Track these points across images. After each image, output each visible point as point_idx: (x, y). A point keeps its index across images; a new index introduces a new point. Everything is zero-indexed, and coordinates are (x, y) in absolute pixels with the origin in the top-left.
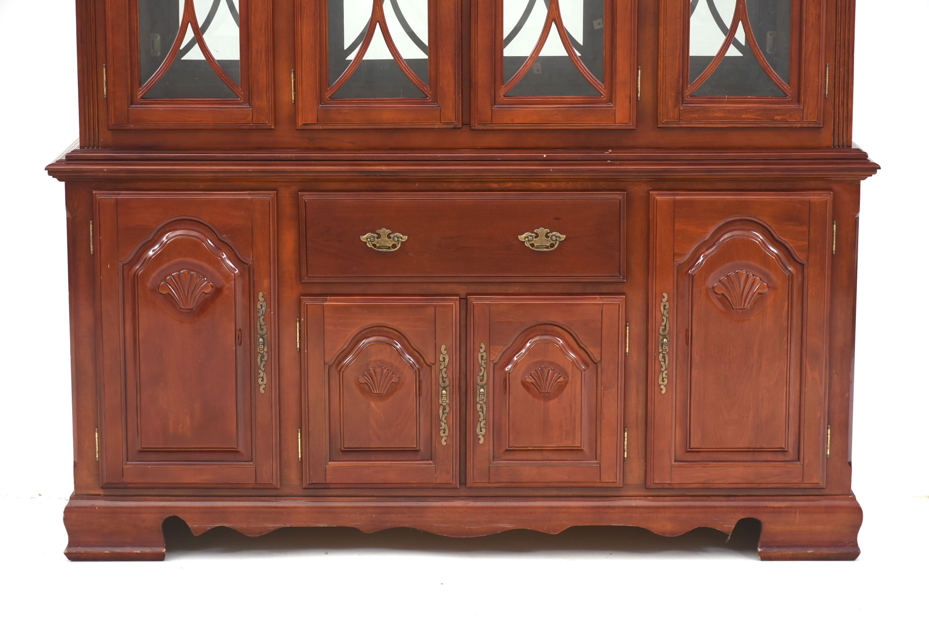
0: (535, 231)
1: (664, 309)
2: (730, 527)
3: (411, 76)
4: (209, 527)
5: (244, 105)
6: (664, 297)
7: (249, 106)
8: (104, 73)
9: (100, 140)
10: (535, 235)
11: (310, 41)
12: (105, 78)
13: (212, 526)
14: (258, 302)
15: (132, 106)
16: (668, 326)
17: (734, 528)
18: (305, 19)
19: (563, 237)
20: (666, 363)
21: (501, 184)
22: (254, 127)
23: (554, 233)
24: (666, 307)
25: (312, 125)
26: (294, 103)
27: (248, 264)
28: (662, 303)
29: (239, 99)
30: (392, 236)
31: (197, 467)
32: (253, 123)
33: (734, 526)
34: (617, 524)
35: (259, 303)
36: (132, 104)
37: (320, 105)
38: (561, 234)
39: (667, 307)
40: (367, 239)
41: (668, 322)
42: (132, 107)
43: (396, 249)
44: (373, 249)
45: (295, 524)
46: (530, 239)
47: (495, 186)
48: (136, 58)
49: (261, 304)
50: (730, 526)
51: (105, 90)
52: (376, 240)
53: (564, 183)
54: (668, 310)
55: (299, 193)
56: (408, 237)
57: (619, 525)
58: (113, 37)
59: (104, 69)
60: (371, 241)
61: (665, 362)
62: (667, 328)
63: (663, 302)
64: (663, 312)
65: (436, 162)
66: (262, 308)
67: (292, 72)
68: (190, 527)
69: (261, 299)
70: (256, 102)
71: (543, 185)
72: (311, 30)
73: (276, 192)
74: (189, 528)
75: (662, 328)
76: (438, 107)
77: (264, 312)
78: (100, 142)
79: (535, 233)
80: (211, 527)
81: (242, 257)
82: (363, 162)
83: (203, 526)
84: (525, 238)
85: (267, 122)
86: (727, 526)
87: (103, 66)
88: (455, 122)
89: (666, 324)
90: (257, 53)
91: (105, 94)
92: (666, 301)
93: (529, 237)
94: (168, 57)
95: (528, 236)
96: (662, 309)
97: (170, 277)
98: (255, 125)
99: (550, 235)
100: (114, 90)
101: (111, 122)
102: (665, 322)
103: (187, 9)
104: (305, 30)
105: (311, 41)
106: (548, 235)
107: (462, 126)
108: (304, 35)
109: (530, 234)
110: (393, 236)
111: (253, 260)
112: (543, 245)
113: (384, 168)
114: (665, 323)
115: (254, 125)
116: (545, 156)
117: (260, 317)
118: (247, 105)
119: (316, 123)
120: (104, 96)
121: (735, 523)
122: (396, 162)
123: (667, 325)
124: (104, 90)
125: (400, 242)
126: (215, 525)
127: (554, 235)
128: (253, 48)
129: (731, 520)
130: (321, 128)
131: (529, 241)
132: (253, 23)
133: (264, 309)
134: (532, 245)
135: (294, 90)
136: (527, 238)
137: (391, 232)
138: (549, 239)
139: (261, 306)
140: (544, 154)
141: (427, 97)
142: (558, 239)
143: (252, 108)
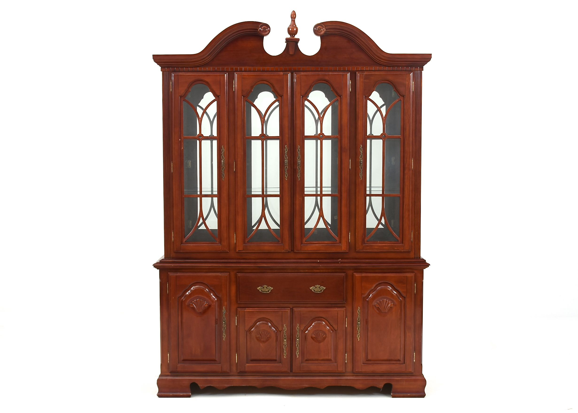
0: (315, 286)
3: (274, 234)
4: (206, 386)
5: (219, 244)
6: (359, 308)
9: (171, 256)
11: (241, 223)
12: (173, 235)
18: (239, 216)
19: (325, 288)
21: (304, 270)
23: (322, 287)
25: (241, 251)
26: (236, 243)
27: (220, 297)
28: (358, 310)
29: (217, 242)
30: (268, 288)
33: (383, 386)
37: (244, 244)
40: (259, 288)
42: (182, 245)
43: (269, 292)
47: (302, 271)
48: (183, 228)
53: (325, 270)
54: (360, 312)
55: (237, 273)
56: (273, 288)
57: (344, 385)
58: (176, 222)
59: (173, 232)
60: (261, 289)
61: (359, 330)
65: (282, 263)
67: (235, 233)
68: (199, 386)
69: (224, 309)
70: (223, 243)
71: (318, 271)
73: (229, 273)
75: (358, 318)
76: (283, 244)
81: (218, 295)
82: (258, 263)
83: (204, 386)
85: (226, 250)
86: (381, 386)
88: (289, 249)
90: (223, 227)
94: (194, 228)
96: (358, 312)
97: (194, 301)
98: (222, 251)
99: (320, 287)
100: (176, 239)
101: (175, 250)
102: (359, 316)
103: (200, 212)
107: (291, 251)
108: (239, 221)
111: (221, 295)
112: (318, 290)
113: (265, 265)
116: (318, 261)
117: (223, 315)
119: (243, 250)
120: (173, 241)
122: (269, 263)
123: (360, 318)
124: (173, 239)
125: (270, 290)
126: (208, 385)
128: (222, 225)
129: (382, 384)
130: (244, 252)
132: (222, 217)
133: (225, 312)
134: (314, 291)
135: (236, 239)
136: (313, 288)
137: (267, 286)
138: (320, 289)
139: (224, 311)
140: (318, 260)
141: (279, 241)
142: (323, 289)
143: (221, 245)
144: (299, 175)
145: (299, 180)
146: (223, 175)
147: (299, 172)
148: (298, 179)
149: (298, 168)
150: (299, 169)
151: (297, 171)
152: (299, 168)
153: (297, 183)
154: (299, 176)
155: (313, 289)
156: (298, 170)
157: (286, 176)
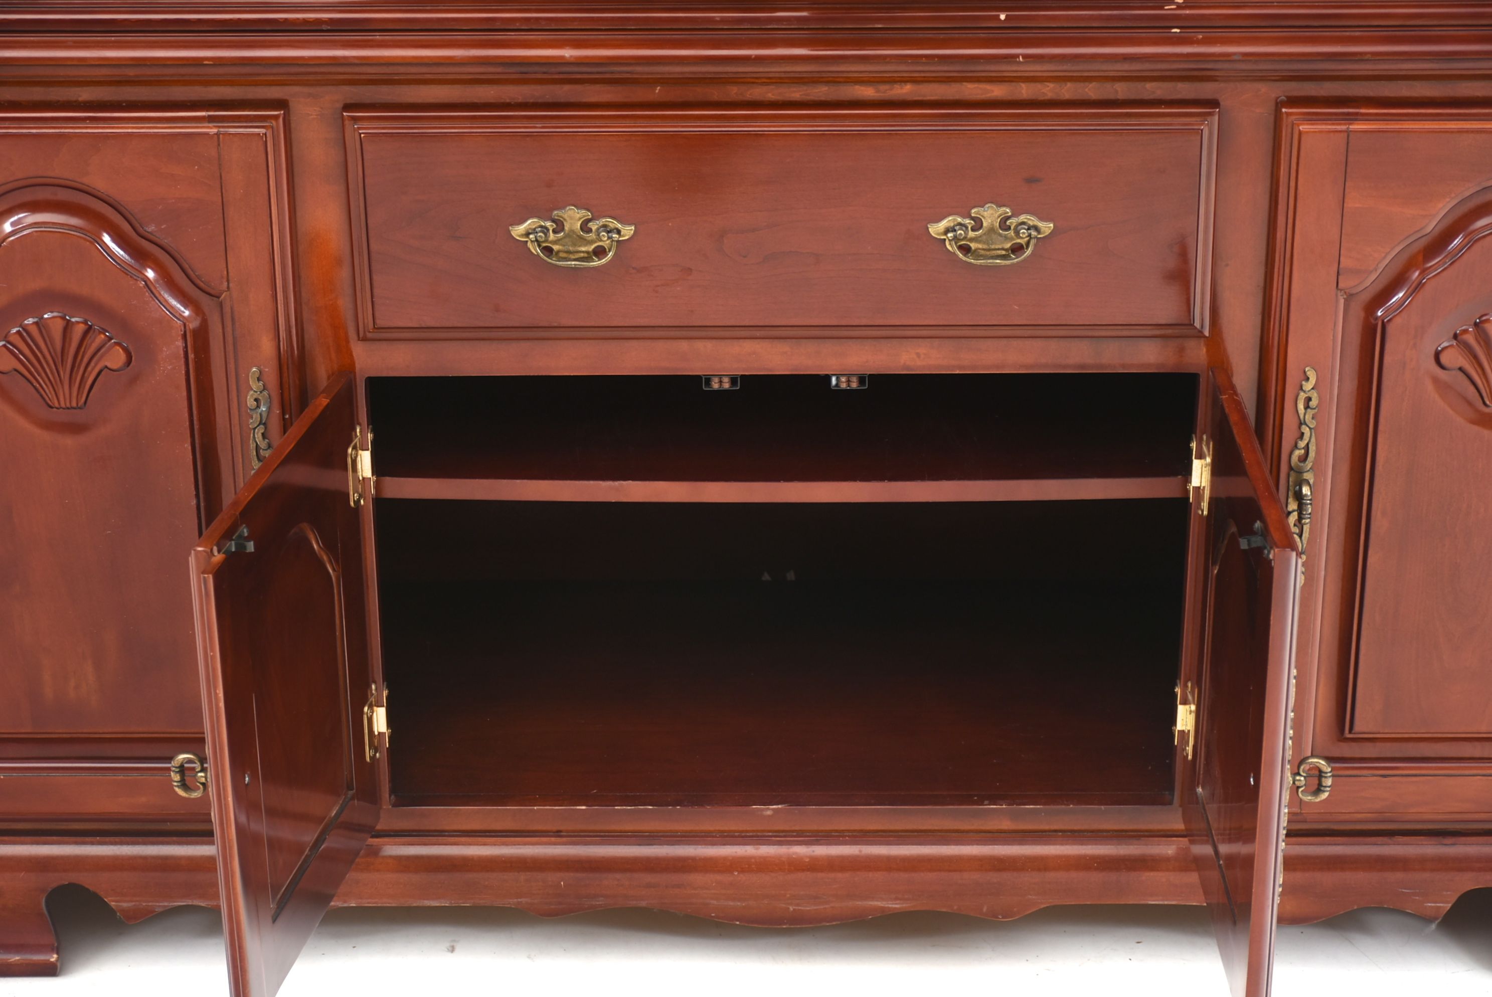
0: (973, 211)
1: (1307, 407)
2: (1440, 907)
4: (159, 906)
6: (1307, 379)
10: (972, 222)
13: (166, 904)
14: (248, 392)
16: (1314, 448)
17: (1448, 908)
19: (1047, 227)
20: (1303, 538)
21: (883, 87)
23: (1022, 218)
24: (1311, 403)
27: (218, 297)
28: (1302, 394)
30: (594, 226)
31: (121, 777)
33: (1450, 905)
34: (1162, 900)
35: (252, 395)
38: (1041, 219)
39: (1313, 403)
40: (527, 234)
41: (1313, 439)
43: (603, 261)
44: (545, 261)
45: (369, 900)
46: (961, 234)
47: (868, 92)
49: (255, 397)
50: (1438, 905)
52: (552, 236)
53: (1051, 85)
54: (1316, 411)
55: (345, 114)
56: (635, 227)
57: (1166, 903)
60: (537, 240)
61: (1300, 536)
62: (1312, 454)
63: (1304, 392)
64: (1302, 417)
66: (258, 407)
68: (114, 907)
69: (255, 385)
71: (997, 91)
73: (282, 112)
74: (112, 908)
75: (1298, 453)
77: (264, 415)
79: (973, 219)
80: (165, 906)
81: (202, 282)
83: (144, 904)
84: (947, 231)
86: (1433, 905)
89: (1308, 444)
92: (1313, 389)
93: (957, 228)
95: (954, 226)
96: (1301, 406)
97: (17, 329)
99: (1013, 222)
102: (1308, 440)
106: (1008, 223)
109: (959, 220)
110: (596, 227)
111: (228, 287)
112: (993, 247)
113: (568, 53)
114: (1306, 442)
116: (1003, 17)
117: (255, 429)
121: (1454, 899)
123: (1312, 448)
125: (615, 244)
126: (174, 902)
127: (1023, 223)
129: (1445, 893)
131: (955, 237)
133: (263, 408)
134: (966, 249)
136: (953, 230)
137: (589, 215)
138: (1011, 233)
139: (256, 400)
140: (1003, 10)
142: (1034, 233)
155: (955, 238)
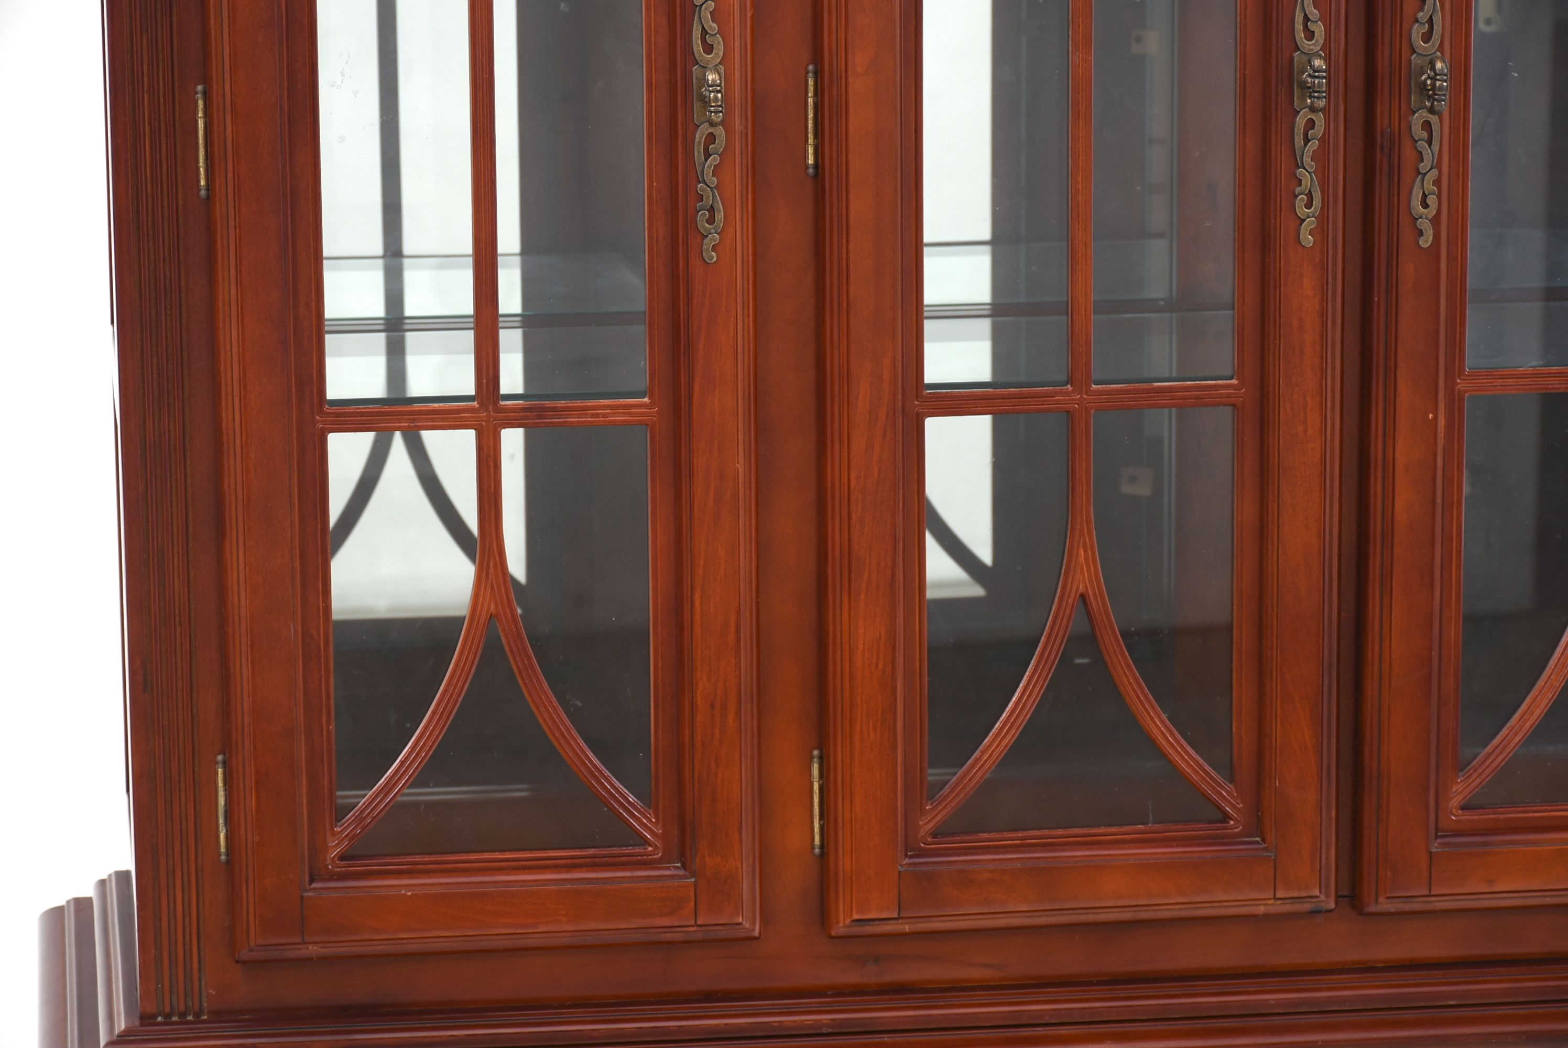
3: (1183, 758)
5: (668, 868)
7: (682, 872)
8: (220, 784)
9: (204, 994)
11: (877, 665)
12: (222, 801)
15: (314, 885)
18: (862, 597)
22: (699, 936)
25: (881, 922)
26: (822, 854)
29: (650, 849)
32: (699, 923)
36: (312, 880)
37: (907, 861)
42: (314, 889)
48: (325, 733)
51: (222, 836)
58: (253, 672)
59: (220, 771)
65: (1261, 1022)
67: (816, 760)
70: (707, 859)
72: (883, 632)
76: (1266, 849)
78: (204, 999)
82: (1040, 1031)
85: (740, 920)
87: (217, 763)
88: (1318, 894)
90: (712, 707)
91: (223, 850)
94: (426, 727)
98: (703, 928)
100: (257, 839)
101: (248, 939)
103: (487, 574)
104: (861, 631)
105: (880, 666)
107: (1336, 903)
108: (861, 647)
115: (699, 929)
118: (678, 868)
119: (896, 916)
120: (220, 855)
122: (1142, 1027)
124: (218, 837)
128: (699, 693)
130: (907, 930)
132: (697, 616)
135: (821, 817)
141: (1226, 817)
143: (693, 874)
144: (1425, 196)
145: (1426, 241)
146: (712, 210)
147: (1423, 167)
148: (1421, 233)
149: (1419, 132)
150: (1430, 141)
151: (1408, 153)
152: (1427, 125)
153: (1408, 270)
154: (1425, 205)
156: (1422, 145)
157: (1309, 205)
